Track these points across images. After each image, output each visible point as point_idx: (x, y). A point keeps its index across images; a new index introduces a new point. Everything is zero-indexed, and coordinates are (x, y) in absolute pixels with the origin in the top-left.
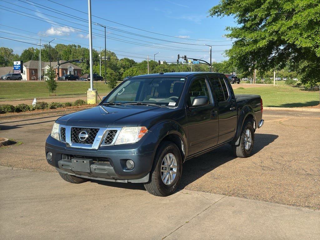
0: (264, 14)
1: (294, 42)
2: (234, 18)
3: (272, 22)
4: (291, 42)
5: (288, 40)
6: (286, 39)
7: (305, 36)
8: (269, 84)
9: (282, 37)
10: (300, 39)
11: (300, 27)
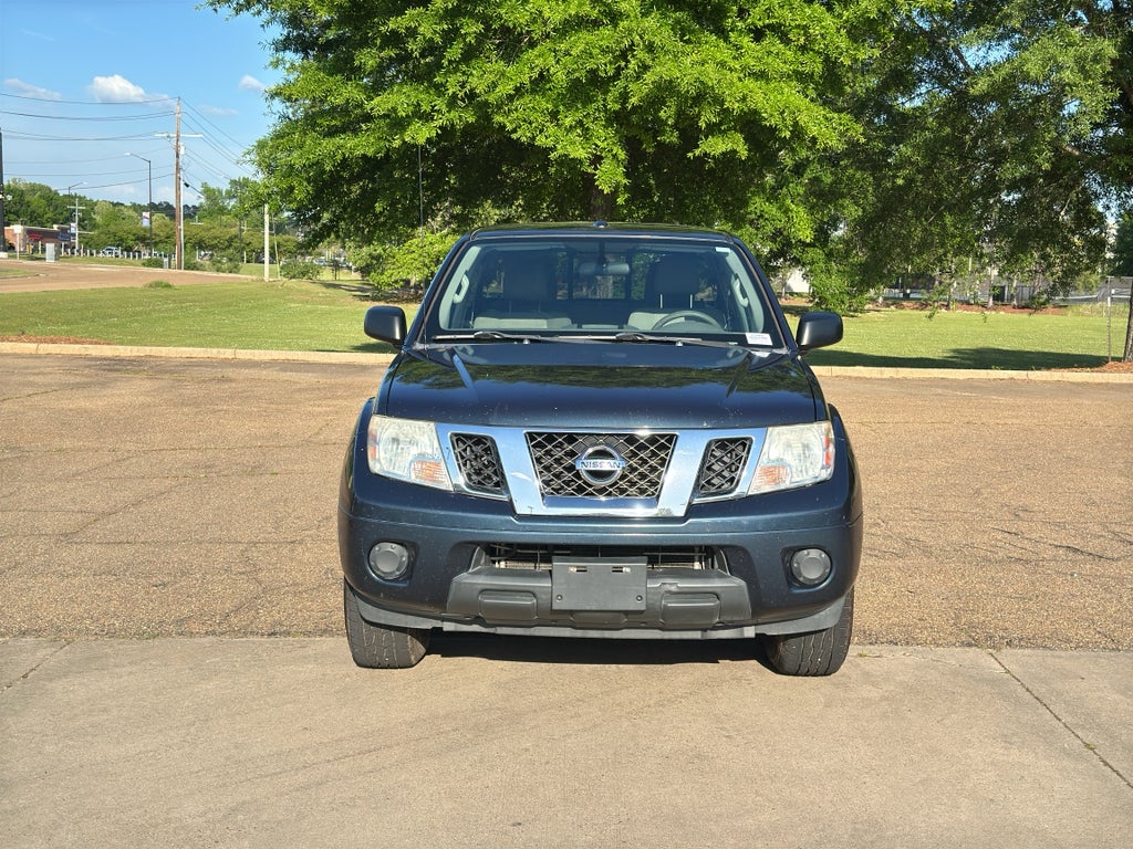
0: (438, 28)
1: (534, 138)
2: (263, 26)
3: (458, 63)
4: (523, 139)
5: (514, 131)
6: (509, 127)
7: (568, 122)
8: (230, 272)
9: (498, 119)
10: (551, 129)
11: (550, 89)
